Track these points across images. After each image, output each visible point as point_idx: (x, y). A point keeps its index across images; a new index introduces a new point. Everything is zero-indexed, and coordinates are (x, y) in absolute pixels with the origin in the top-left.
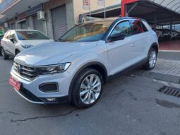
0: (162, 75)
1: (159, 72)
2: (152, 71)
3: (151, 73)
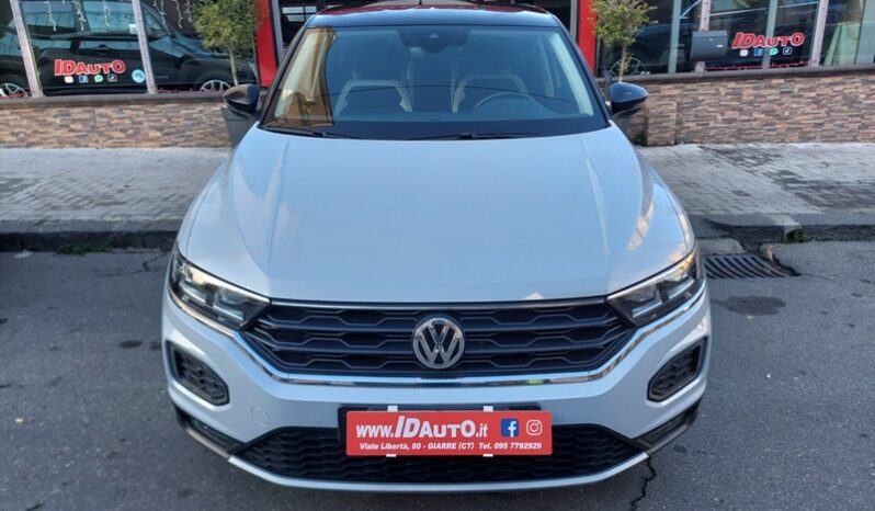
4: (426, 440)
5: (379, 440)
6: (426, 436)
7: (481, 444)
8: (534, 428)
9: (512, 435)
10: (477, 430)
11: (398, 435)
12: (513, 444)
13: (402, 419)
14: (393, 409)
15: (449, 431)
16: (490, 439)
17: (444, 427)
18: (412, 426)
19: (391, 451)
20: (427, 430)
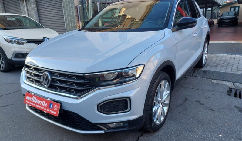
0: (220, 73)
1: (213, 69)
2: (204, 69)
3: (205, 72)
4: (36, 104)
5: (29, 101)
6: (36, 103)
7: (45, 108)
8: (56, 108)
9: (51, 108)
10: (45, 105)
11: (32, 101)
12: (51, 111)
13: (33, 96)
14: (33, 94)
15: (40, 102)
16: (47, 108)
17: (40, 101)
18: (35, 99)
19: (30, 104)
20: (37, 101)
